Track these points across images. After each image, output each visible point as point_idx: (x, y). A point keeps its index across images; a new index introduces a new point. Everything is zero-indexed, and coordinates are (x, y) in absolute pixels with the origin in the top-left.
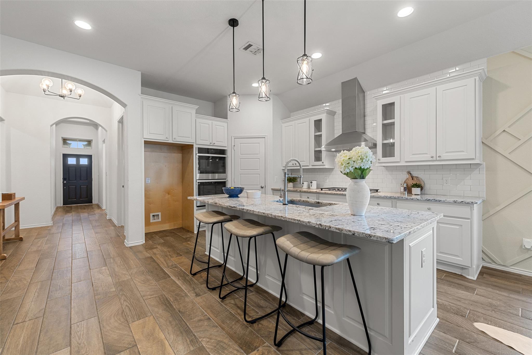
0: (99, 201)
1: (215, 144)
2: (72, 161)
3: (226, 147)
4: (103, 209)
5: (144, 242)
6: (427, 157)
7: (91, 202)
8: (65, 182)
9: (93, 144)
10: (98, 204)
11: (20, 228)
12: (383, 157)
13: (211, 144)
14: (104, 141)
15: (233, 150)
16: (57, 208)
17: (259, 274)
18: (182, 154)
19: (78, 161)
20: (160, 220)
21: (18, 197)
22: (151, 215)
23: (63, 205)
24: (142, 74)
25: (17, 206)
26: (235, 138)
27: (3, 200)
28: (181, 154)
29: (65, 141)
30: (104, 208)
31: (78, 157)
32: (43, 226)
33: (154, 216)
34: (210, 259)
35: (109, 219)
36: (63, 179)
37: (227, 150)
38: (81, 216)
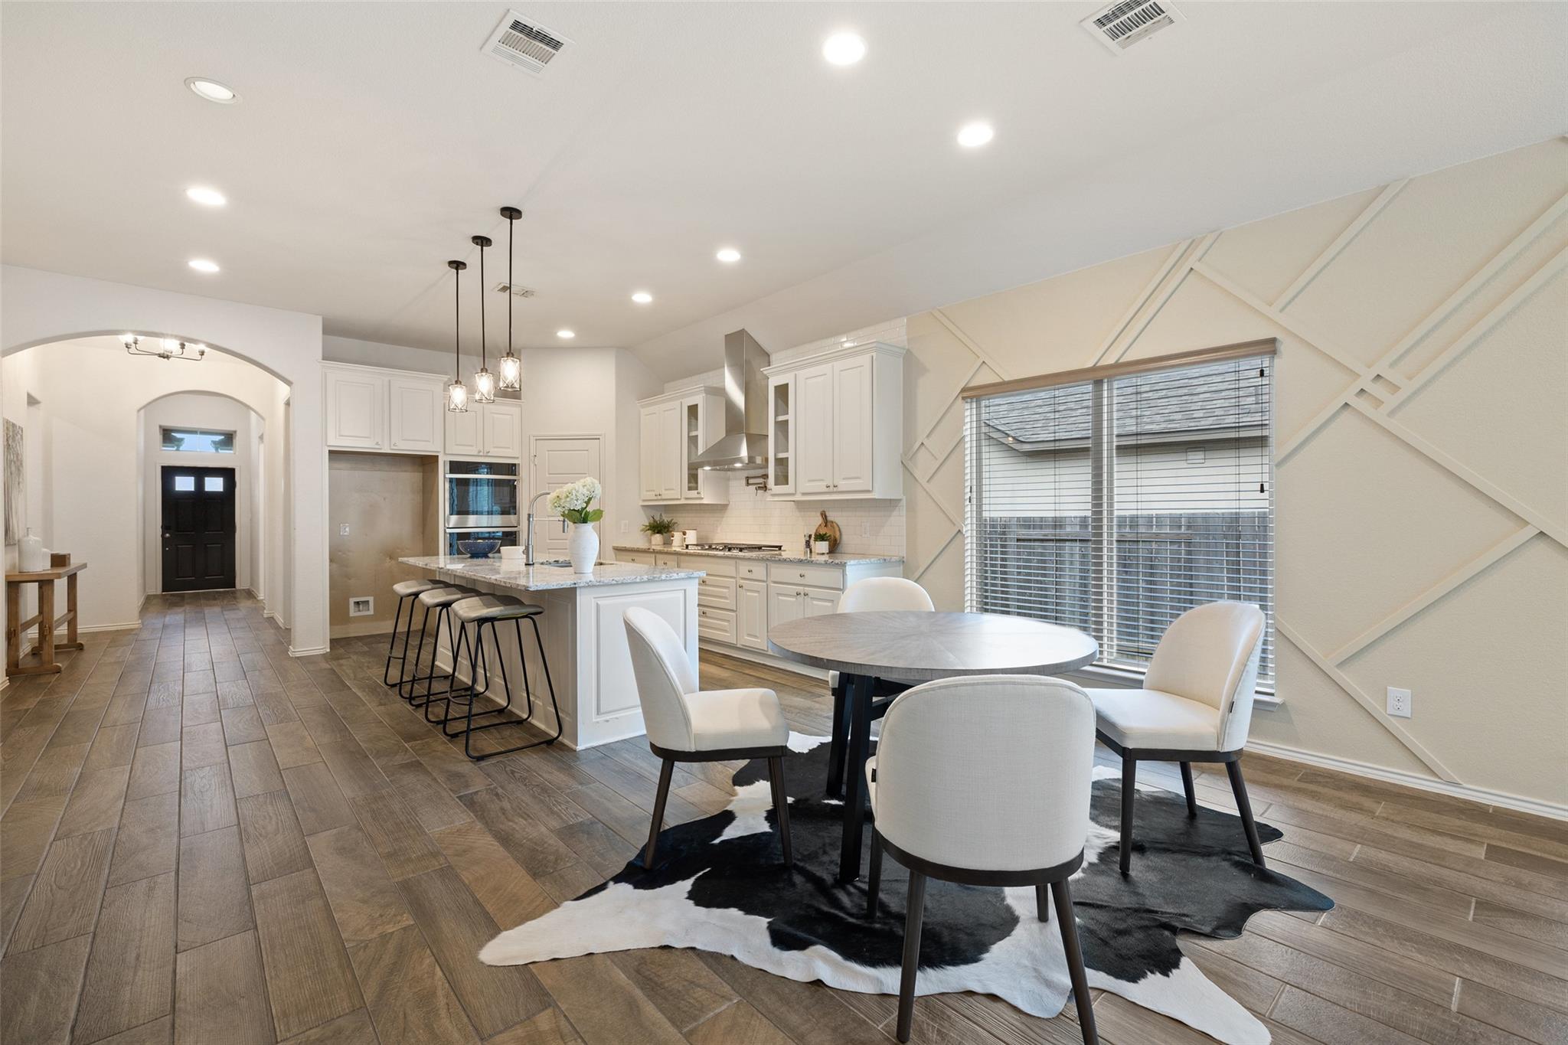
0: (252, 584)
1: (489, 452)
2: (184, 484)
3: (518, 458)
4: (258, 599)
5: (328, 650)
6: (820, 486)
7: (231, 583)
8: (168, 535)
9: (238, 441)
10: (248, 589)
11: (79, 631)
12: (775, 485)
13: (481, 454)
14: (261, 438)
15: (532, 465)
16: (149, 599)
17: (533, 702)
18: (423, 472)
19: (200, 484)
20: (371, 612)
21: (74, 562)
22: (352, 601)
23: (163, 591)
24: (323, 318)
25: (72, 579)
26: (536, 440)
27: (52, 566)
28: (421, 474)
29: (168, 435)
30: (261, 597)
31: (200, 473)
32: (119, 628)
33: (357, 603)
34: (434, 669)
35: (267, 618)
36: (162, 527)
37: (519, 464)
38: (206, 612)
